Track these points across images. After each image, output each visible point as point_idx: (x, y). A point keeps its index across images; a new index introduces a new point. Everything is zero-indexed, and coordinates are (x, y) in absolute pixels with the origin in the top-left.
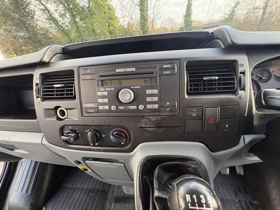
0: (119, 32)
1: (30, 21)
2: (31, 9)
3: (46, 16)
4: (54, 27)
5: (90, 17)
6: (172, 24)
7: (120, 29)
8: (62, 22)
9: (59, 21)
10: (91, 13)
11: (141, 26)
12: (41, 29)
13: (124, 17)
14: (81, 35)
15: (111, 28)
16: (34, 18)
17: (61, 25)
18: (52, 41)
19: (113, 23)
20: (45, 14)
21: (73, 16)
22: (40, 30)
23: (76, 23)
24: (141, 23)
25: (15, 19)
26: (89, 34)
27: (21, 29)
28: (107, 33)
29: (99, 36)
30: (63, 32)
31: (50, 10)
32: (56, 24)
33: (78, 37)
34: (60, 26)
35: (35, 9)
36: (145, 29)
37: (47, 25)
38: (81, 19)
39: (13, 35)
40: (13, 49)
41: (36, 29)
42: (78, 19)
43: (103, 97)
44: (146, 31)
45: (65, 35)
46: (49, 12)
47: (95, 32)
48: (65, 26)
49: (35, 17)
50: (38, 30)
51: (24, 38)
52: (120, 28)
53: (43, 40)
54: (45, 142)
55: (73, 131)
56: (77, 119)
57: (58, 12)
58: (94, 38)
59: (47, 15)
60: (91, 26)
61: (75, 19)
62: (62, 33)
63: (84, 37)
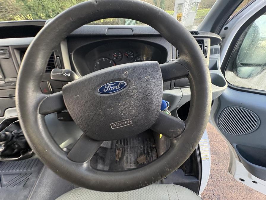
63: (46, 3)
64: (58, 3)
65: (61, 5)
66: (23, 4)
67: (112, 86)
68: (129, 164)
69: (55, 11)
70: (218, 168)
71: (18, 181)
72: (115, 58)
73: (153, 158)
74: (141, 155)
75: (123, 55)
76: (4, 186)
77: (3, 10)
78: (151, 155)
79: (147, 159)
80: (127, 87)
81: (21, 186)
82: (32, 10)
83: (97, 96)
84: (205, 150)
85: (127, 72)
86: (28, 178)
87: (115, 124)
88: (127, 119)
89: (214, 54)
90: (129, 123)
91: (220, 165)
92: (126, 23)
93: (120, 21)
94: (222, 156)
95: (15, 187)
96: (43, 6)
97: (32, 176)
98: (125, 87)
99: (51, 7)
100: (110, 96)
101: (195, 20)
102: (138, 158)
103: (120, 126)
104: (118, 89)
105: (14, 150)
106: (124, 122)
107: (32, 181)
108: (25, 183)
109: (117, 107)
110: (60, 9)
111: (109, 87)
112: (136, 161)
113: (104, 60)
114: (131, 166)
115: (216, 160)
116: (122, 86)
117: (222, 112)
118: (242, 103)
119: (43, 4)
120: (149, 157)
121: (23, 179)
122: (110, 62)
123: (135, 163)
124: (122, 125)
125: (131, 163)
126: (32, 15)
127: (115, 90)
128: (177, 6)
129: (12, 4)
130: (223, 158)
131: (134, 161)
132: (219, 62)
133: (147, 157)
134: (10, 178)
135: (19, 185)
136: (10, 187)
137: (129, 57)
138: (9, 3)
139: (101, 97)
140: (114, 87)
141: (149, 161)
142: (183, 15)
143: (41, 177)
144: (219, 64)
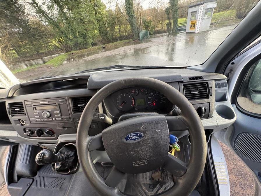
0: (106, 18)
1: (22, 16)
2: (21, 3)
3: (35, 10)
4: (44, 20)
5: (77, 7)
6: (160, 3)
7: (107, 16)
8: (51, 15)
9: (48, 13)
10: (77, 2)
11: (127, 10)
12: (33, 23)
13: (110, 2)
14: (71, 25)
15: (98, 15)
16: (25, 13)
17: (51, 17)
18: (45, 34)
19: (100, 10)
20: (34, 8)
21: (60, 7)
22: (32, 25)
23: (64, 14)
24: (126, 8)
25: (8, 15)
26: (78, 24)
27: (14, 26)
28: (94, 21)
29: (87, 26)
30: (53, 24)
31: (38, 3)
32: (45, 17)
33: (68, 28)
34: (49, 18)
35: (24, 3)
36: (131, 14)
37: (38, 19)
38: (69, 9)
39: (8, 32)
40: (11, 46)
41: (28, 24)
42: (65, 10)
43: (36, 115)
44: (132, 16)
45: (55, 27)
46: (37, 5)
47: (83, 22)
48: (55, 18)
49: (26, 11)
50: (30, 24)
51: (19, 33)
52: (106, 14)
53: (36, 35)
54: (19, 136)
55: (30, 130)
56: (29, 125)
57: (46, 4)
58: (83, 28)
59: (36, 8)
60: (78, 16)
61: (63, 10)
62: (53, 26)
63: (74, 27)
64: (83, 26)
65: (85, 27)
66: (57, 30)
67: (134, 136)
68: (144, 179)
69: (81, 33)
70: (244, 193)
71: (55, 184)
72: (133, 94)
73: (168, 176)
74: (156, 172)
75: (140, 92)
76: (47, 186)
77: (44, 37)
78: (165, 172)
79: (162, 176)
80: (144, 137)
81: (58, 188)
82: (64, 34)
83: (124, 142)
84: (222, 173)
85: (144, 126)
86: (62, 182)
87: (136, 163)
88: (144, 160)
89: (222, 87)
90: (145, 163)
91: (247, 189)
92: (140, 36)
93: (135, 34)
94: (249, 178)
95: (54, 188)
96: (72, 30)
97: (66, 181)
98: (142, 137)
99: (78, 29)
100: (132, 143)
101: (211, 24)
102: (153, 173)
103: (139, 164)
104: (138, 138)
105: (66, 167)
106: (142, 162)
107: (66, 185)
108: (61, 186)
109: (138, 151)
110: (84, 30)
111: (132, 136)
112: (151, 177)
113: (125, 95)
114: (146, 181)
115: (242, 182)
116: (140, 136)
117: (237, 137)
118: (258, 131)
119: (72, 28)
120: (163, 174)
121: (59, 182)
122: (129, 96)
123: (150, 179)
124: (140, 164)
125: (146, 178)
126: (64, 38)
127: (136, 139)
128: (191, 14)
129: (50, 31)
130: (251, 181)
131: (149, 177)
132: (228, 93)
133: (161, 174)
134: (50, 180)
135: (56, 187)
136: (50, 188)
137: (144, 92)
138: (48, 31)
139: (127, 143)
140: (135, 137)
141: (163, 178)
142: (198, 22)
143: (73, 183)
144: (228, 95)
